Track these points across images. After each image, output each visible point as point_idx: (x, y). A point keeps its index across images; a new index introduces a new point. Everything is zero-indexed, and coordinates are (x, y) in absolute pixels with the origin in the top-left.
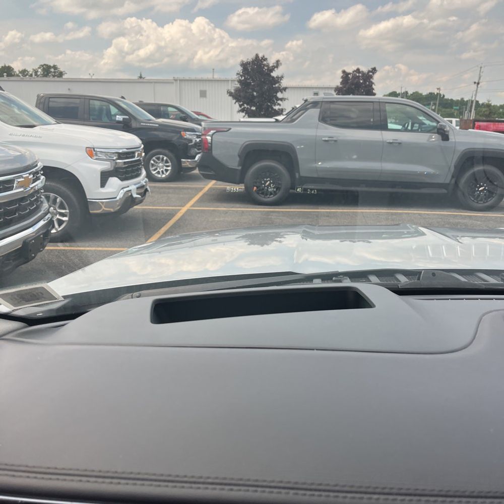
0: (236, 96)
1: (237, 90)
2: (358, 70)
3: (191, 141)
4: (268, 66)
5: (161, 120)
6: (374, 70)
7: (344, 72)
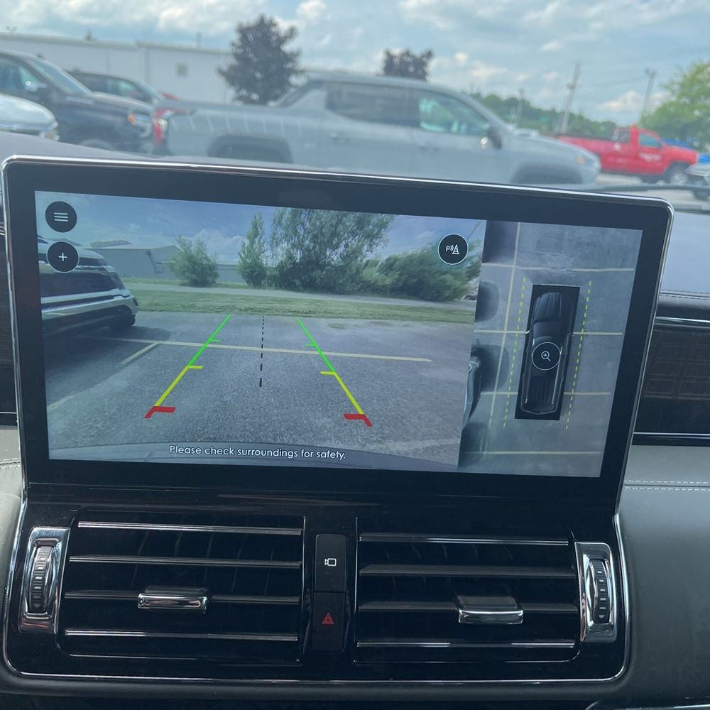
0: (231, 77)
1: (232, 68)
2: (408, 53)
3: (143, 130)
4: (277, 34)
5: (99, 95)
6: (429, 55)
7: (388, 54)
